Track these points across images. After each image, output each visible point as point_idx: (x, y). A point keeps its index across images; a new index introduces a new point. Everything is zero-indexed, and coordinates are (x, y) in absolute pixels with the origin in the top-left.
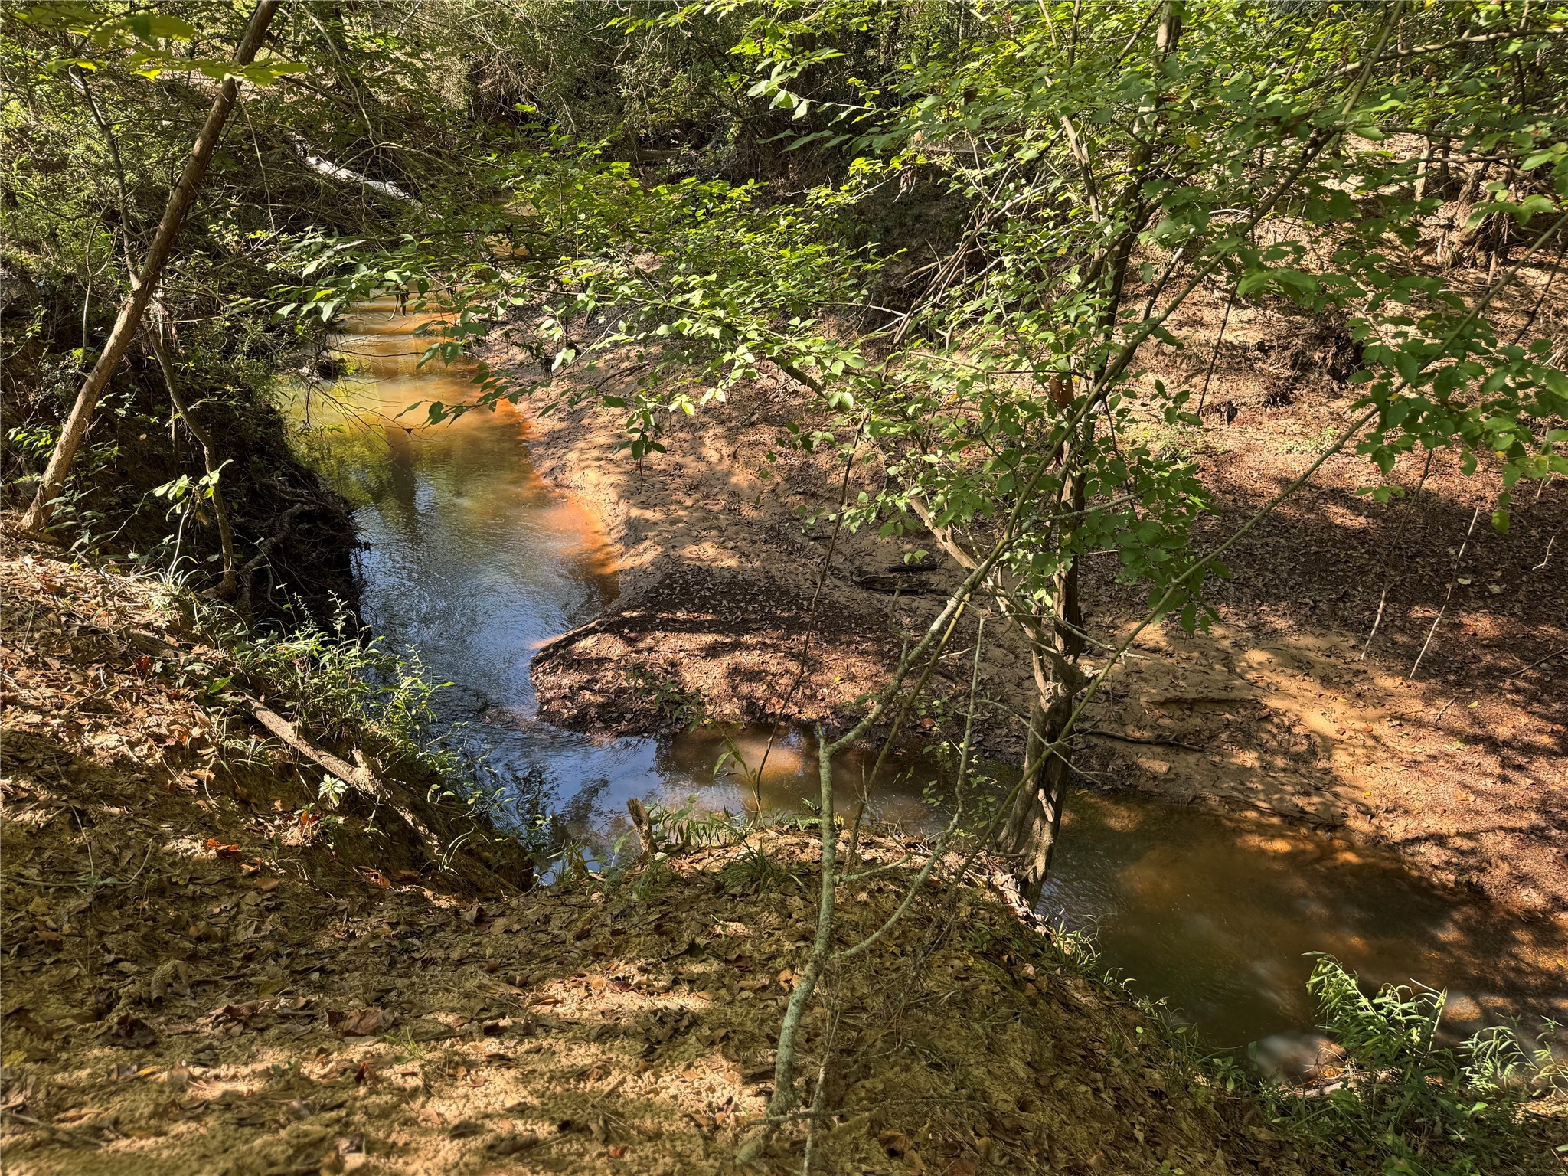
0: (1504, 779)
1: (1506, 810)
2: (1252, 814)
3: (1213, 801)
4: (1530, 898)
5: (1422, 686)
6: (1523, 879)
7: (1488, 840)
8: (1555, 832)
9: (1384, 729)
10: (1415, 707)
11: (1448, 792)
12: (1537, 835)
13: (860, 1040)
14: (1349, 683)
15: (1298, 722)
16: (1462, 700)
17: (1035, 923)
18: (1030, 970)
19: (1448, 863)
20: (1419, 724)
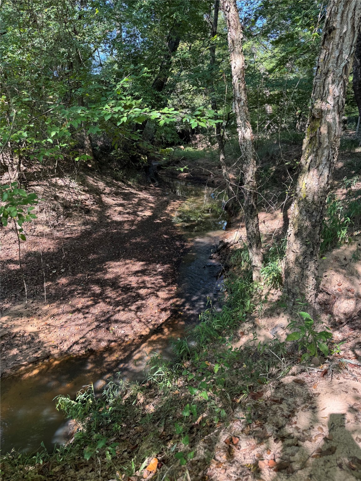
0: (85, 318)
1: (89, 325)
2: (23, 368)
3: (8, 371)
4: (104, 344)
5: (55, 304)
6: (100, 341)
7: (88, 335)
8: (102, 324)
9: (50, 321)
10: (55, 311)
11: (74, 329)
12: (98, 327)
14: (35, 313)
15: (25, 332)
16: (67, 303)
19: (81, 348)
20: (58, 315)
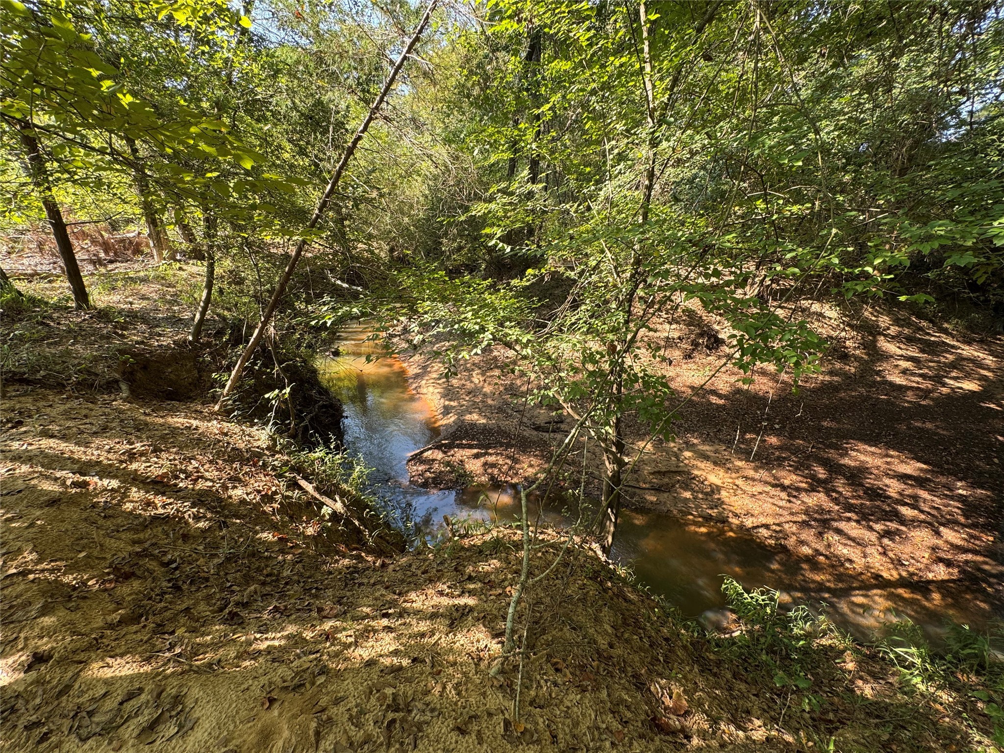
0: (790, 501)
1: (792, 514)
2: (691, 517)
3: (675, 512)
4: (806, 550)
5: (753, 464)
6: (803, 543)
7: (786, 526)
8: (813, 523)
9: (739, 482)
10: (751, 473)
11: (768, 507)
12: (804, 524)
13: (541, 617)
14: (725, 464)
15: (706, 480)
16: (769, 470)
17: (609, 564)
18: (609, 584)
19: (771, 536)
20: (753, 480)
